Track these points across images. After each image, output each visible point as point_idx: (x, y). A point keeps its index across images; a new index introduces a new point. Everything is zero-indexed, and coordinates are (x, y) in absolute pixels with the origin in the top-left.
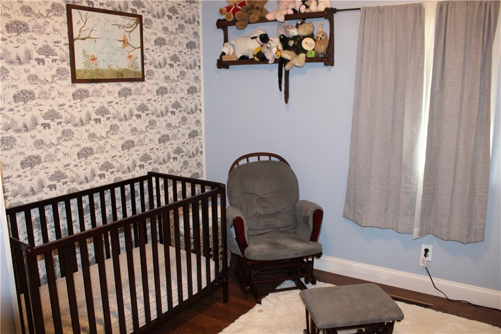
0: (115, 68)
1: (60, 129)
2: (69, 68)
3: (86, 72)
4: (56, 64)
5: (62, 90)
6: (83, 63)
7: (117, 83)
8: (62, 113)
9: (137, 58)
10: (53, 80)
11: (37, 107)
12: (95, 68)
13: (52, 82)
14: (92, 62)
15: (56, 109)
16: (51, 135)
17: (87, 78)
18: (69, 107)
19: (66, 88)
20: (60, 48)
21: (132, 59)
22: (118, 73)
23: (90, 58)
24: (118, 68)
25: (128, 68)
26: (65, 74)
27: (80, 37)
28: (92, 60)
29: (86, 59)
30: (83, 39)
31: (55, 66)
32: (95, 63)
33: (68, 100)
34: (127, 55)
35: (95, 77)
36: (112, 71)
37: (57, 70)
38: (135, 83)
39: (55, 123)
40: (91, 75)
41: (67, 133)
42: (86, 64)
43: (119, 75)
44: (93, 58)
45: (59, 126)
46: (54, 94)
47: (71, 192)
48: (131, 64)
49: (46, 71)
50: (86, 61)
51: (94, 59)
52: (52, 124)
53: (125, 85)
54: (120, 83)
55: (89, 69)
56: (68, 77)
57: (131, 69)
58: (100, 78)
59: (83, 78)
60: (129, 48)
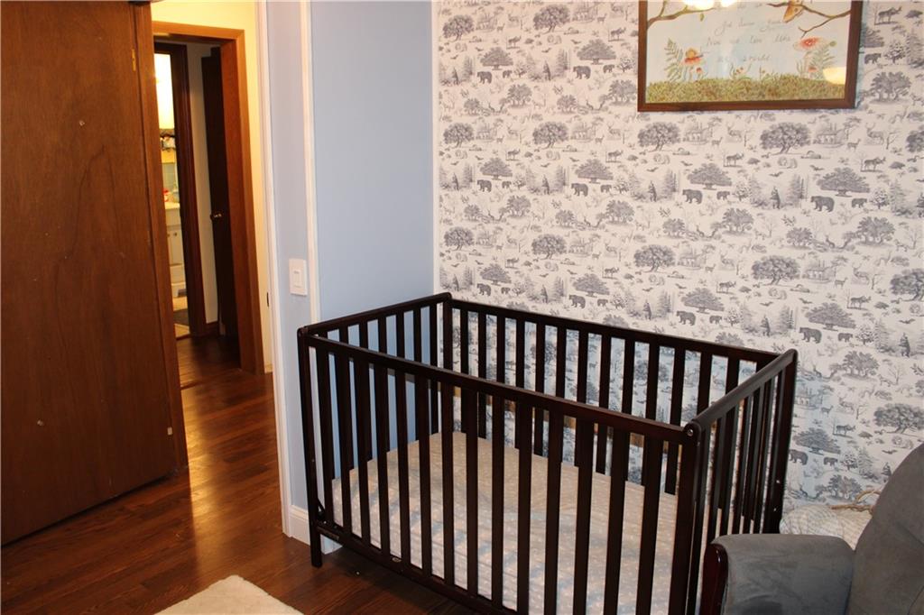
0: (755, 76)
1: (606, 199)
2: (635, 81)
3: (671, 87)
4: (611, 74)
5: (618, 125)
6: (665, 69)
7: (761, 112)
8: (613, 169)
9: (833, 44)
10: (601, 106)
11: (568, 153)
12: (695, 78)
13: (599, 110)
14: (689, 64)
15: (603, 160)
16: (588, 206)
17: (675, 100)
18: (629, 159)
19: (627, 122)
20: (622, 42)
21: (815, 49)
22: (762, 87)
23: (684, 57)
24: (764, 75)
25: (797, 73)
26: (628, 93)
27: (664, 15)
28: (688, 60)
29: (674, 61)
30: (671, 17)
31: (609, 79)
32: (695, 68)
33: (628, 144)
34: (798, 37)
35: (695, 99)
36: (745, 83)
37: (611, 86)
38: (823, 112)
39: (598, 187)
40: (683, 95)
41: (619, 209)
42: (672, 71)
43: (766, 93)
44: (691, 55)
45: (605, 194)
46: (602, 131)
47: (612, 324)
48: (810, 61)
49: (589, 90)
50: (673, 64)
51: (693, 58)
52: (591, 186)
53: (782, 117)
54: (770, 112)
55: (678, 81)
56: (634, 99)
57: (808, 76)
58: (706, 99)
59: (664, 101)
60: (806, 20)
